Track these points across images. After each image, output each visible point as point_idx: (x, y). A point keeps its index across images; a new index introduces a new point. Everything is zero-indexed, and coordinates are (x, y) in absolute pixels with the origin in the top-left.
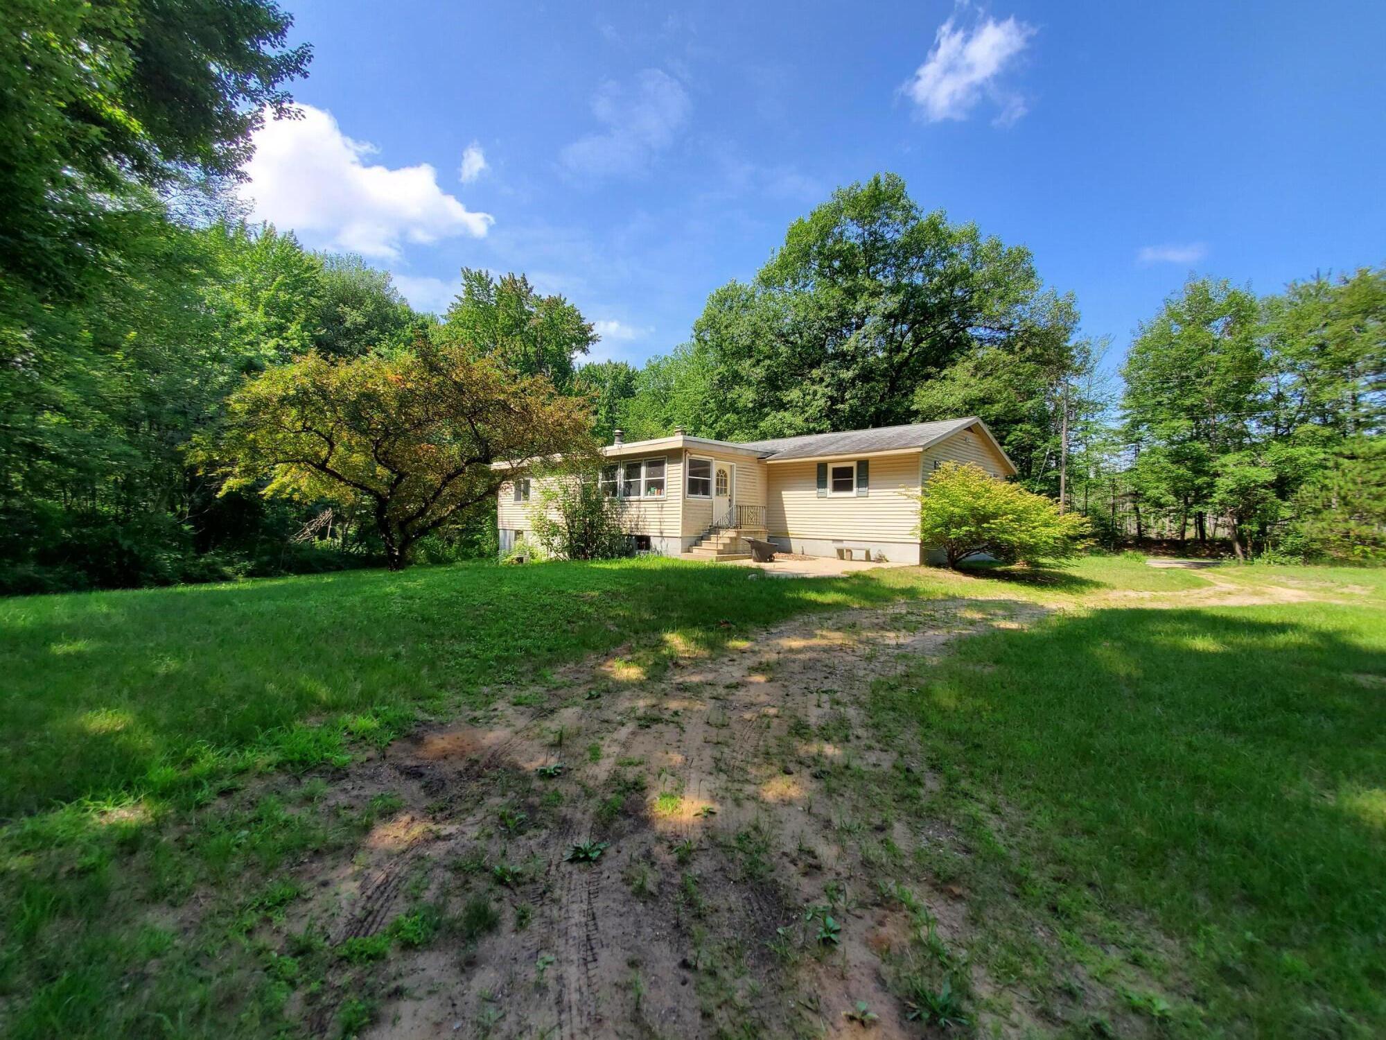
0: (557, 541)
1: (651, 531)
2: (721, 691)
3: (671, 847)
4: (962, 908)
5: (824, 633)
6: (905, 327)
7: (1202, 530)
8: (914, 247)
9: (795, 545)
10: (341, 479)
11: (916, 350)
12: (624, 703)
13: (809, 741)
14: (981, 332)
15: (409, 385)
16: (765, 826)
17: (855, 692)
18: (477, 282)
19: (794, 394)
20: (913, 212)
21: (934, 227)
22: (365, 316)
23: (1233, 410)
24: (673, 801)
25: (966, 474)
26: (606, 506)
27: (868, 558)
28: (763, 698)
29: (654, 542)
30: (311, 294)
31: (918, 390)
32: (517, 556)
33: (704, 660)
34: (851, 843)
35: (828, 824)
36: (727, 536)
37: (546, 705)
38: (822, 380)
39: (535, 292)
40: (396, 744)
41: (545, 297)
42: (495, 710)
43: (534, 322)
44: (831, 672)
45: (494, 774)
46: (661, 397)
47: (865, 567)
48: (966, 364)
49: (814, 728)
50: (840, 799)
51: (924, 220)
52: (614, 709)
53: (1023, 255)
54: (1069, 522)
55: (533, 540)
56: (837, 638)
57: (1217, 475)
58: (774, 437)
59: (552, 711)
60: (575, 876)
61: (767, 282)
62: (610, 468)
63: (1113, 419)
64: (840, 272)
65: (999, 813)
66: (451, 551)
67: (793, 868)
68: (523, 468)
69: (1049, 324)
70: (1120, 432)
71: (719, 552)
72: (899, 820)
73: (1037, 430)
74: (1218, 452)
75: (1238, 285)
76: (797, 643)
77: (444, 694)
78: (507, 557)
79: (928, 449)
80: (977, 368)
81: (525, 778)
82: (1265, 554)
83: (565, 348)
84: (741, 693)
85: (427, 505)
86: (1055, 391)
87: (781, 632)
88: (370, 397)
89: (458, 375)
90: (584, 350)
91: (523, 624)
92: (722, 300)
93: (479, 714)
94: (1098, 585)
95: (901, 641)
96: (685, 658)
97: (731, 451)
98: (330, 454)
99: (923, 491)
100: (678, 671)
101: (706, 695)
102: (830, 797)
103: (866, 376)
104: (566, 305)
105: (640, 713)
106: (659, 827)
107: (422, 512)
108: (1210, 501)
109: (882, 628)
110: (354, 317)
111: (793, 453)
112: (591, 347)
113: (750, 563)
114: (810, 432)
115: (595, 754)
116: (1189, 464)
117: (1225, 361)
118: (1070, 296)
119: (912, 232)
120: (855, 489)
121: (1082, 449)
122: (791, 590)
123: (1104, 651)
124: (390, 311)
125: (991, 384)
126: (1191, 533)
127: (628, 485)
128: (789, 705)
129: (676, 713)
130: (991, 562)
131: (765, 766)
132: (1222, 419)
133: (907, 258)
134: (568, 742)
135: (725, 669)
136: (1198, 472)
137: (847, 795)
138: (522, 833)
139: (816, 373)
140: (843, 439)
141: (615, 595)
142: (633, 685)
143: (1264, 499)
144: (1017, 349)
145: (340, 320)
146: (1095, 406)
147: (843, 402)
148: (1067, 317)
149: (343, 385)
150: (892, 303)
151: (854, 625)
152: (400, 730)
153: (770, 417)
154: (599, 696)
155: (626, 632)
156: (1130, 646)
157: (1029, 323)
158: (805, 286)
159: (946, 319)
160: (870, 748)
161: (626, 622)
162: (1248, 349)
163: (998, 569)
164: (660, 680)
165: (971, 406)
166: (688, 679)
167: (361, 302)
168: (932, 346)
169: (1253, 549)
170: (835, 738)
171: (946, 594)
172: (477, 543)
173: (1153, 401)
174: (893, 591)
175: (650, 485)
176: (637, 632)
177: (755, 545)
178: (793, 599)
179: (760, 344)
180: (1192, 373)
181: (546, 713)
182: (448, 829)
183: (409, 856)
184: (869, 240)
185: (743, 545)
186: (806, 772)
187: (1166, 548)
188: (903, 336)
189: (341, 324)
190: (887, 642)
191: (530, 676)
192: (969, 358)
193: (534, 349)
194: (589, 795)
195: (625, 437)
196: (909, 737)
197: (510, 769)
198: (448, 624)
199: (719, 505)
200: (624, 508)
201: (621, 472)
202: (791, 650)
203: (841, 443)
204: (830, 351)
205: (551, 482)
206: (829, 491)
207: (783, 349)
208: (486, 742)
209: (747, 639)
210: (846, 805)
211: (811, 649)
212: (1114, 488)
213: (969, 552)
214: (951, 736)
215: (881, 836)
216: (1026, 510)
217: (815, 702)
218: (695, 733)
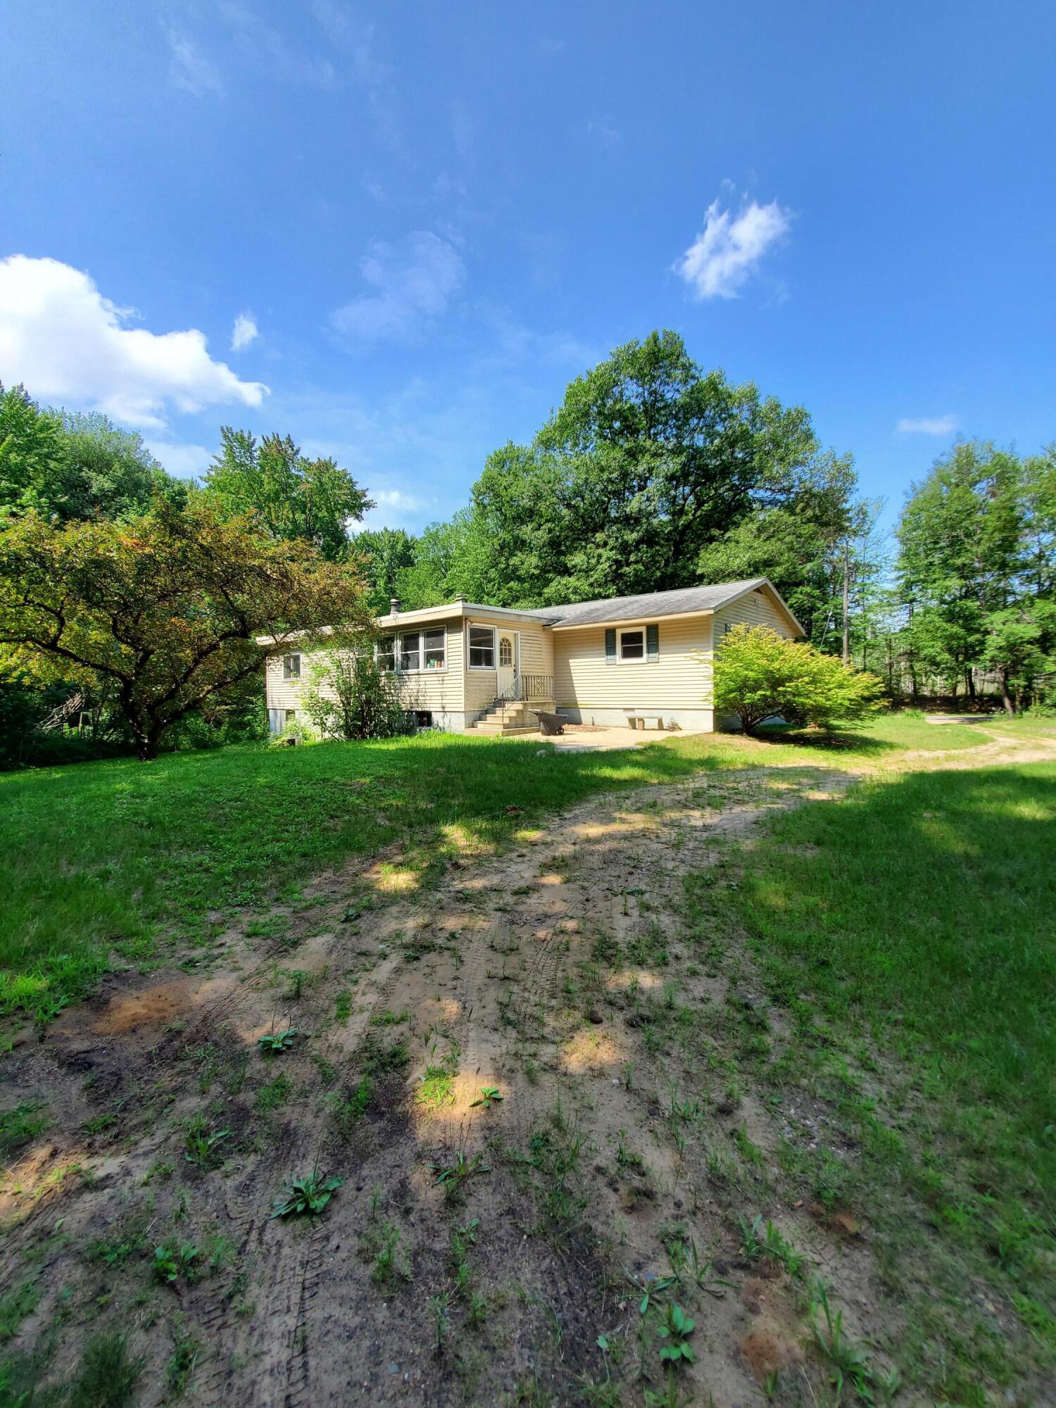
0: (330, 720)
1: (432, 706)
2: (509, 899)
3: (437, 1172)
4: (865, 1260)
5: (624, 815)
6: (687, 490)
7: (972, 686)
8: (693, 408)
9: (585, 716)
10: (77, 659)
11: (699, 513)
12: (389, 926)
13: (619, 969)
14: (761, 494)
15: (147, 550)
16: (569, 1118)
17: (665, 891)
18: (237, 442)
19: (578, 559)
20: (693, 371)
21: (713, 385)
22: (114, 482)
23: (1000, 569)
24: (444, 1083)
25: (758, 636)
26: (383, 681)
27: (661, 727)
28: (559, 907)
29: (436, 717)
30: (48, 456)
31: (702, 553)
32: (286, 737)
33: (488, 858)
34: (689, 1141)
35: (653, 1107)
36: (512, 708)
37: (289, 935)
38: (605, 544)
39: (304, 454)
40: (69, 1014)
41: (314, 460)
42: (222, 945)
43: (302, 488)
44: (635, 866)
45: (200, 1053)
46: (442, 567)
47: (658, 737)
48: (750, 526)
49: (622, 946)
50: (666, 1061)
51: (704, 379)
52: (375, 934)
53: (802, 416)
54: (863, 683)
55: (304, 720)
56: (638, 821)
57: (987, 632)
58: (558, 604)
59: (295, 944)
60: (286, 1251)
61: (547, 444)
62: (385, 640)
63: (888, 581)
64: (621, 432)
65: (873, 1070)
66: (220, 735)
67: (613, 1197)
68: (288, 643)
69: (827, 486)
70: (895, 593)
71: (505, 726)
72: (747, 1092)
73: (817, 592)
74: (988, 610)
75: (1001, 447)
76: (594, 830)
77: (157, 927)
78: (277, 739)
79: (718, 611)
80: (761, 530)
81: (239, 1059)
82: (1033, 708)
83: (337, 514)
84: (533, 900)
85: (178, 685)
86: (832, 554)
87: (576, 817)
88: (101, 564)
89: (205, 537)
90: (358, 517)
91: (275, 823)
92: (501, 463)
93: (198, 953)
94: (891, 746)
95: (709, 821)
96: (466, 856)
97: (515, 618)
98: (60, 631)
99: (715, 655)
100: (457, 874)
101: (491, 906)
102: (653, 1058)
103: (650, 538)
104: (338, 468)
105: (407, 939)
106: (422, 1132)
107: (172, 694)
108: (982, 658)
109: (685, 807)
110: (100, 483)
111: (579, 619)
112: (364, 513)
113: (538, 737)
114: (596, 597)
115: (344, 1007)
116: (961, 622)
117: (992, 521)
118: (849, 457)
119: (692, 392)
120: (645, 655)
121: (859, 611)
122: (585, 767)
123: (931, 825)
124: (142, 476)
125: (773, 547)
126: (961, 690)
127: (406, 658)
128: (590, 914)
129: (453, 936)
130: (782, 726)
131: (566, 1012)
132: (989, 578)
133: (688, 419)
134: (309, 992)
135: (514, 868)
136: (971, 631)
137: (674, 1053)
138: (217, 1165)
139: (600, 537)
140: (631, 603)
141: (388, 781)
142: (403, 897)
143: (1029, 655)
144: (798, 510)
145: (85, 486)
146: (869, 568)
147: (628, 565)
148: (845, 476)
149: (68, 552)
150: (672, 465)
151: (654, 805)
152: (78, 992)
153: (554, 584)
154: (359, 916)
155: (398, 827)
156: (955, 817)
157: (808, 485)
158: (585, 448)
159: (728, 481)
160: (694, 973)
161: (397, 815)
162: (1012, 509)
163: (792, 733)
164: (436, 888)
165: (755, 568)
166: (469, 884)
167: (109, 465)
168: (715, 508)
169: (1021, 703)
170: (650, 961)
171: (746, 763)
172: (249, 724)
173: (926, 562)
174: (691, 762)
175: (430, 657)
176: (410, 826)
177: (543, 717)
178: (587, 777)
179: (542, 506)
180: (960, 533)
181: (287, 947)
182: (108, 1165)
183: (27, 1231)
184: (650, 399)
185: (530, 718)
186: (619, 1018)
187: (939, 705)
188: (685, 500)
189: (86, 490)
190: (693, 823)
191: (275, 894)
192: (752, 520)
193: (303, 516)
194: (327, 1079)
195: (401, 606)
196: (737, 953)
197: (223, 1042)
198: (180, 828)
199: (503, 676)
200: (403, 683)
201: (398, 644)
202: (588, 840)
203: (630, 607)
204: (613, 514)
205: (321, 657)
206: (618, 657)
207: (565, 512)
208: (198, 999)
209: (537, 827)
210: (674, 1071)
211: (611, 837)
212: (890, 647)
213: (764, 716)
214: (789, 948)
215: (729, 1125)
216: (820, 672)
217: (621, 909)
218: (478, 963)
